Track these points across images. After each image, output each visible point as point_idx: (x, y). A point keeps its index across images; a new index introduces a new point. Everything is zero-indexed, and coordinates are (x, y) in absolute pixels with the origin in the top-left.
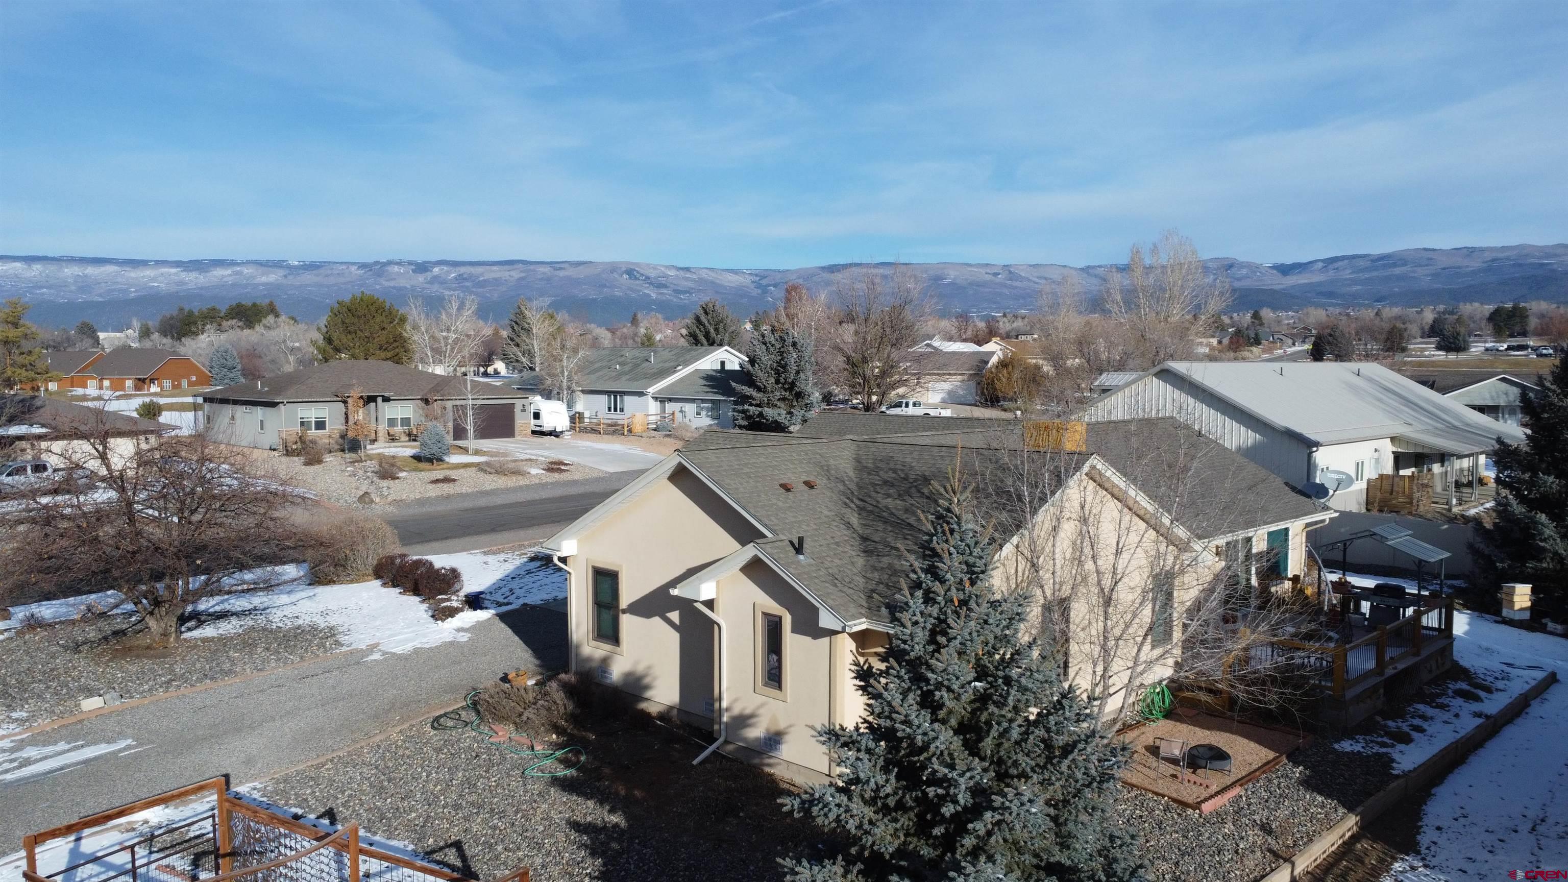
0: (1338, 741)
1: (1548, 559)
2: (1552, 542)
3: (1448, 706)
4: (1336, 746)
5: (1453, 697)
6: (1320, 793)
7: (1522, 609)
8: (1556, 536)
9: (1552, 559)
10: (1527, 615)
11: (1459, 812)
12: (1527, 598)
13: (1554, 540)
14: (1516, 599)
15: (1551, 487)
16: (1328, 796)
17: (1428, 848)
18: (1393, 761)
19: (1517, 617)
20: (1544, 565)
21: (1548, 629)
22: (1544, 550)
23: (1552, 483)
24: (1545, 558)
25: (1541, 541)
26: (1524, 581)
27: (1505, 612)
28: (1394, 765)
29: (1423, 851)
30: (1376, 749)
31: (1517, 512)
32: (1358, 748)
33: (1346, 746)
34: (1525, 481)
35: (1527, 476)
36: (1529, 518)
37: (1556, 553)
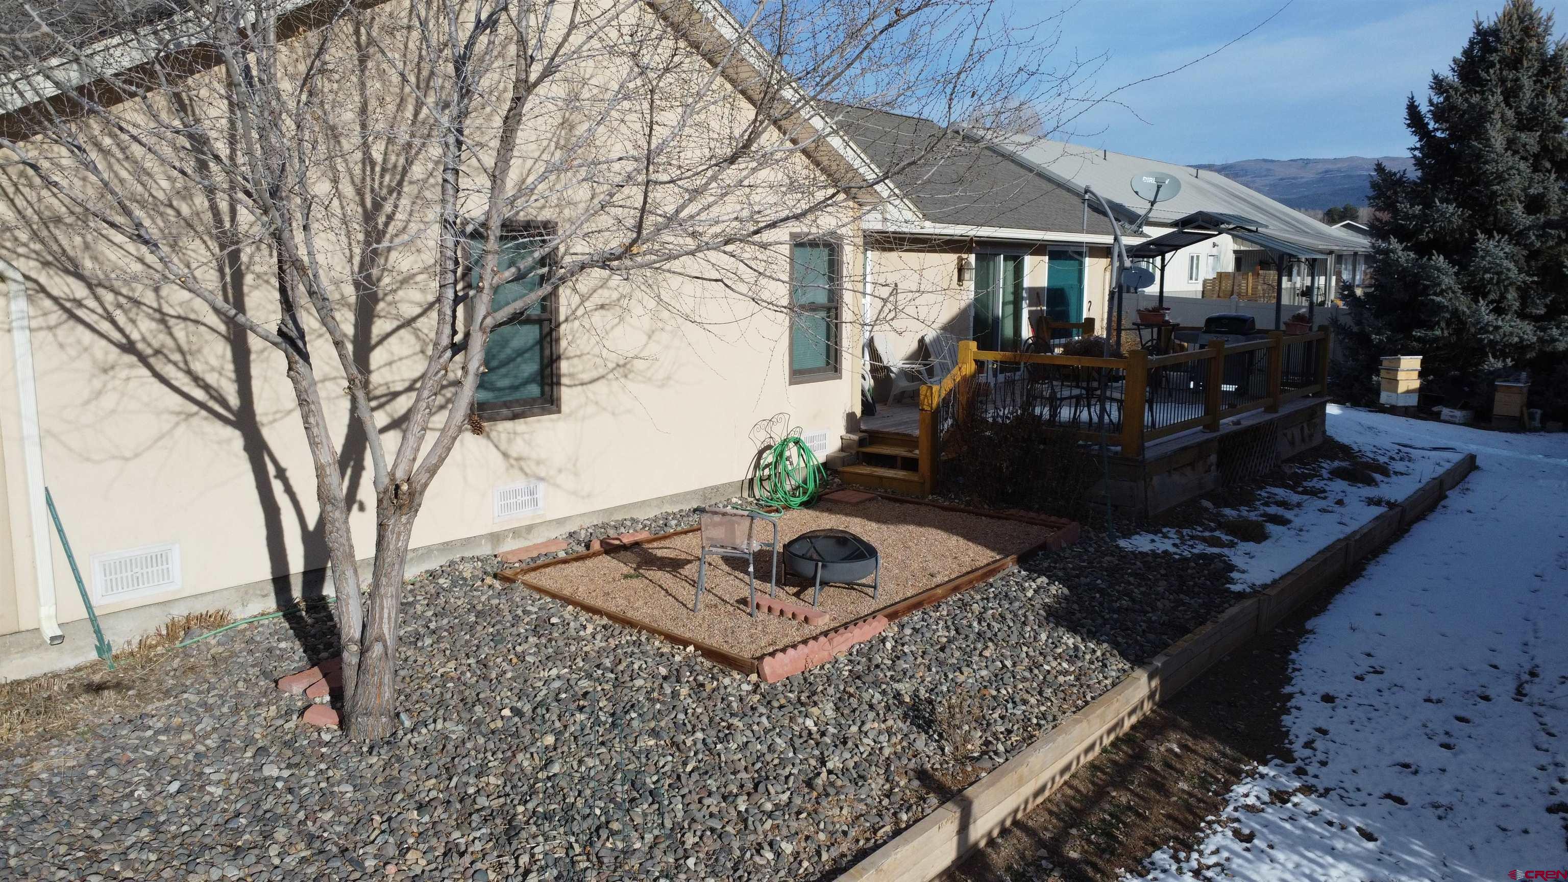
0: (1127, 535)
1: (1443, 324)
2: (1451, 295)
3: (1325, 491)
4: (1122, 543)
5: (1330, 479)
6: (1073, 629)
7: (1408, 392)
8: (1456, 287)
9: (1448, 324)
10: (1413, 401)
11: (1365, 664)
12: (1415, 375)
13: (1454, 292)
14: (1401, 376)
15: (1450, 222)
16: (1091, 635)
17: (1308, 745)
18: (1232, 568)
19: (1401, 403)
20: (1438, 333)
21: (1442, 417)
22: (1440, 307)
23: (1453, 214)
24: (1438, 323)
25: (1435, 294)
27: (1385, 398)
28: (1235, 575)
29: (1299, 752)
30: (1200, 548)
32: (1164, 545)
33: (1143, 543)
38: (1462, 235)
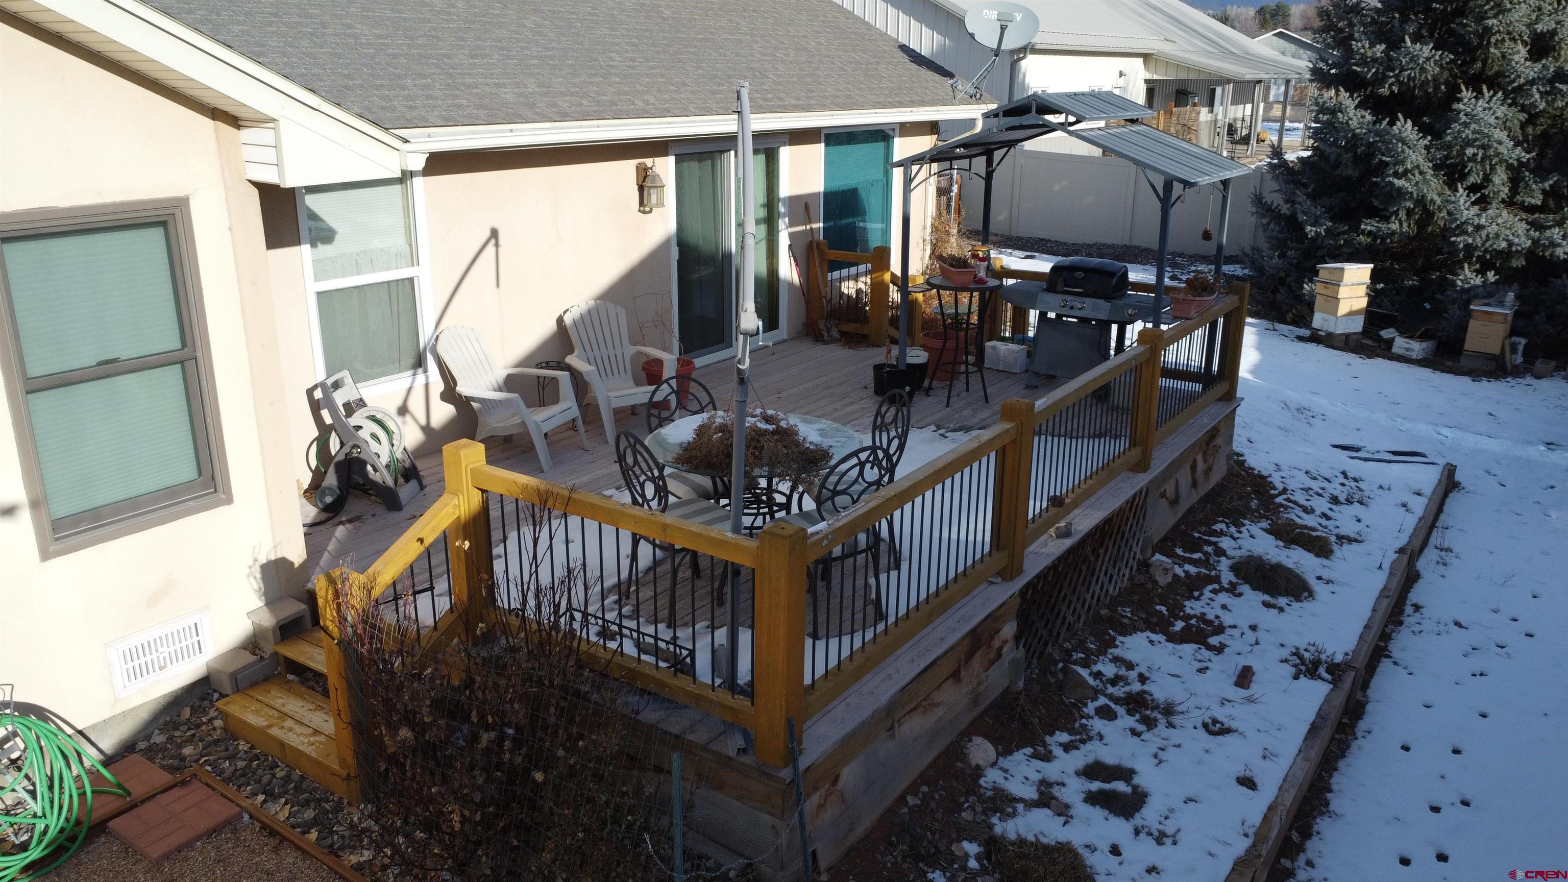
1: (1402, 215)
2: (1418, 177)
7: (1351, 314)
8: (1426, 166)
9: (1409, 213)
10: (1357, 325)
12: (1363, 290)
13: (1421, 173)
14: (1343, 292)
15: (1423, 70)
19: (1340, 329)
20: (1395, 226)
21: (1395, 350)
22: (1401, 194)
23: (1428, 59)
24: (1396, 213)
25: (1396, 175)
26: (1356, 257)
27: (1319, 320)
31: (1354, 123)
34: (1375, 60)
35: (1381, 47)
36: (1378, 133)
37: (1421, 202)
38: (1437, 88)
